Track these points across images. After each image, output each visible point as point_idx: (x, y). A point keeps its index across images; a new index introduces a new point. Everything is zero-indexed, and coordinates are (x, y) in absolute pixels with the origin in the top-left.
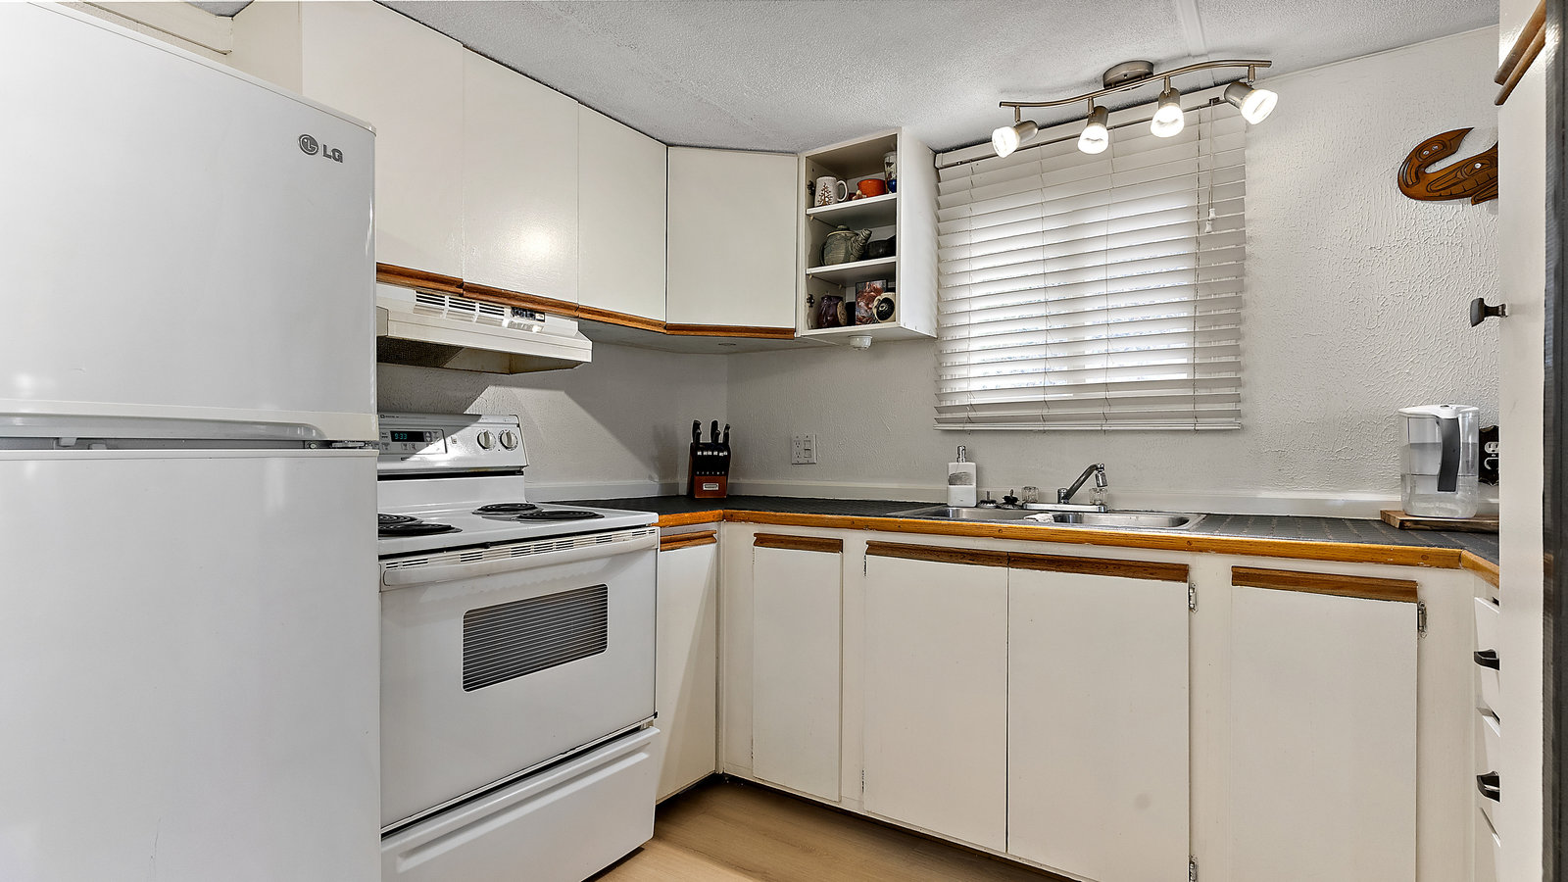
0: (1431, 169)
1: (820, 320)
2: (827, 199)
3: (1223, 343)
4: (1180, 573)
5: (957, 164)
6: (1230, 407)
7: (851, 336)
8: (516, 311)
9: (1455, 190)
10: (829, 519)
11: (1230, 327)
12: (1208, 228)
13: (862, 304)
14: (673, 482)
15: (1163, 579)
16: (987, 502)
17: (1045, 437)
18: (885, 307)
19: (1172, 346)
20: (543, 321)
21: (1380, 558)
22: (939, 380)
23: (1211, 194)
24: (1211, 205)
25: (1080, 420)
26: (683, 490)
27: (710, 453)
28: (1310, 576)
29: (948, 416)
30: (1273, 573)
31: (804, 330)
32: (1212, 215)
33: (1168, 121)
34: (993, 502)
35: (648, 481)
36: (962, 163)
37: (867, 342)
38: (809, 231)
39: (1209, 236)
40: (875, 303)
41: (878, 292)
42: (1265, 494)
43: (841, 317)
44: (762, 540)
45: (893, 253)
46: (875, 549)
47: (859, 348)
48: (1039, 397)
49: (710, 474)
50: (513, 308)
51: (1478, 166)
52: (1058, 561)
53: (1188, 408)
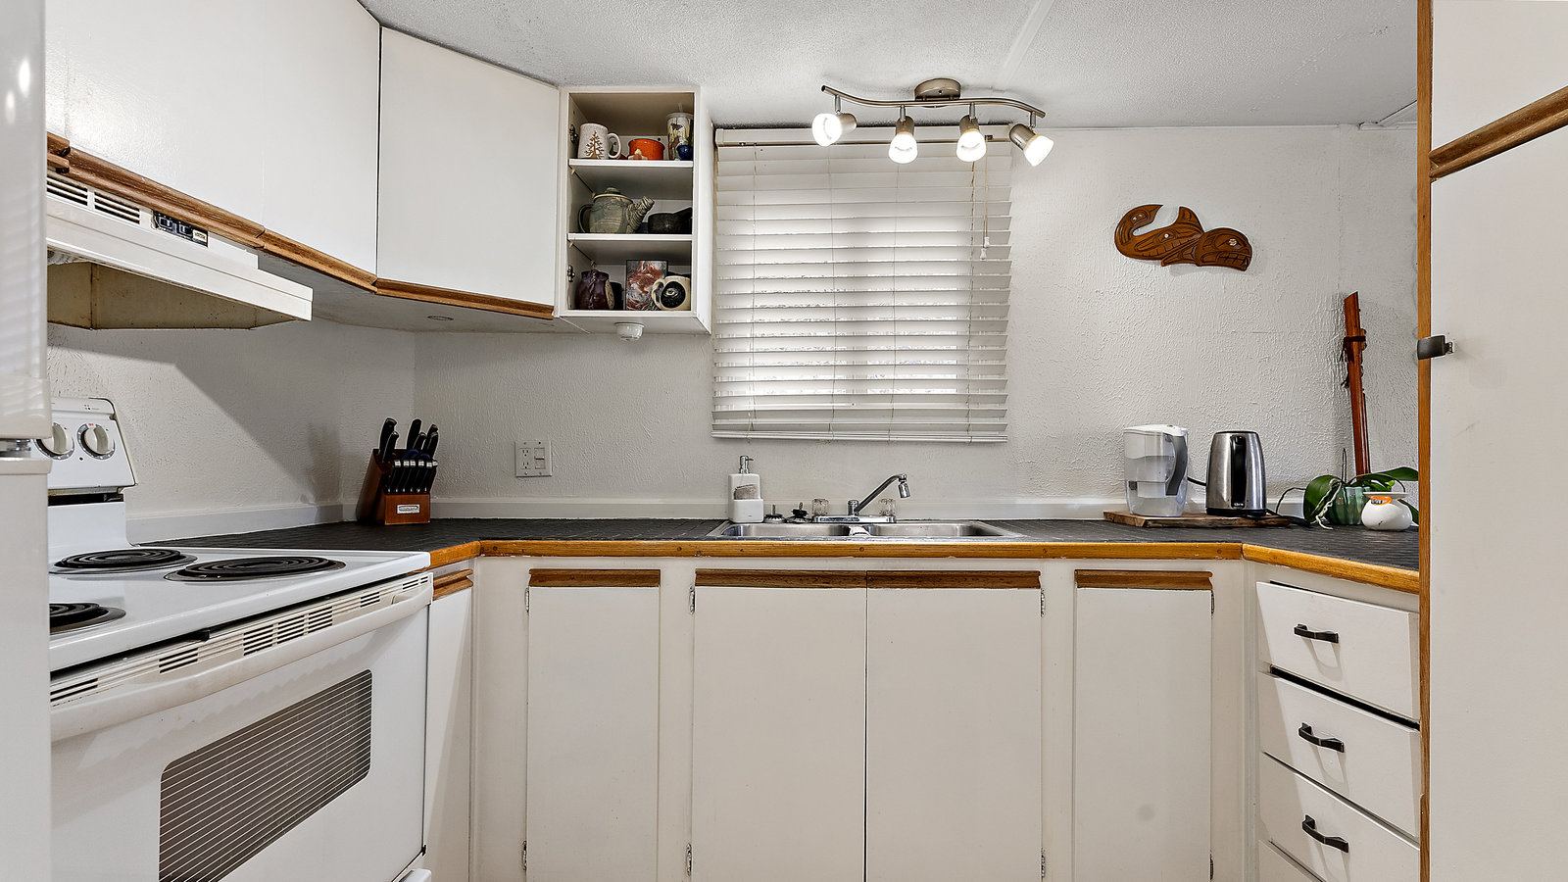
0: (1137, 233)
1: (580, 298)
2: (597, 152)
3: (989, 363)
4: (1031, 580)
5: (740, 145)
6: (996, 421)
7: (619, 323)
8: (162, 219)
9: (1153, 252)
10: (645, 545)
11: (995, 348)
12: (983, 255)
13: (635, 286)
14: (333, 503)
15: (1019, 587)
16: (772, 517)
17: (828, 447)
18: (673, 293)
19: (946, 362)
20: (206, 244)
21: (1188, 554)
22: (714, 382)
23: (985, 224)
24: (986, 234)
25: (869, 430)
26: (349, 515)
27: (413, 463)
28: (1138, 574)
29: (724, 422)
30: (1110, 574)
31: (563, 309)
32: (987, 243)
33: (971, 146)
34: (780, 516)
35: (299, 504)
36: (745, 145)
37: (638, 332)
38: (570, 189)
39: (983, 262)
40: (655, 287)
41: (656, 274)
42: (1020, 501)
43: (610, 299)
44: (539, 578)
45: (689, 231)
46: (704, 578)
47: (628, 338)
48: (827, 405)
49: (408, 492)
50: (156, 213)
51: (1167, 236)
52: (921, 577)
53: (962, 421)
